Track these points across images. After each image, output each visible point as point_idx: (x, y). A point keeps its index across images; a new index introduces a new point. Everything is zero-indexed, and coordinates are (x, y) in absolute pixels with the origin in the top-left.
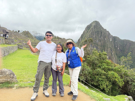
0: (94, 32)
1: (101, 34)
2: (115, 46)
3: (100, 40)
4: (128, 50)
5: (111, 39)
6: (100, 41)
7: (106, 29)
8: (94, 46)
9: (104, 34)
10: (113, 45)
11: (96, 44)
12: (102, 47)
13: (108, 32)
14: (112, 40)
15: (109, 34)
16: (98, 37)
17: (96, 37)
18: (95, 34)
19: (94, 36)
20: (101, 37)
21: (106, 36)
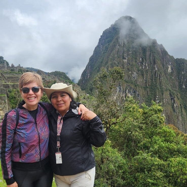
2: (180, 86)
3: (142, 72)
5: (169, 67)
6: (143, 75)
8: (126, 88)
9: (150, 55)
10: (177, 83)
11: (132, 83)
12: (148, 89)
13: (161, 46)
14: (172, 69)
16: (134, 63)
17: (131, 63)
18: (128, 55)
19: (125, 61)
20: (143, 64)
21: (156, 60)
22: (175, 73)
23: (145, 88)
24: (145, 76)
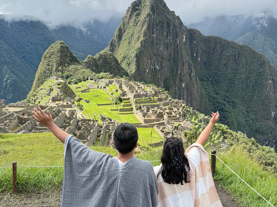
0: (153, 24)
1: (168, 27)
2: (192, 54)
3: (167, 45)
4: (218, 61)
5: (184, 37)
6: (168, 48)
7: (173, 12)
8: (155, 61)
9: (173, 29)
10: (190, 52)
11: (159, 56)
12: (172, 61)
13: (178, 18)
14: (186, 39)
15: (181, 23)
16: (161, 38)
17: (159, 38)
18: (157, 30)
19: (155, 35)
20: (167, 38)
21: (179, 34)
22: (188, 43)
23: (169, 60)
24: (169, 48)
